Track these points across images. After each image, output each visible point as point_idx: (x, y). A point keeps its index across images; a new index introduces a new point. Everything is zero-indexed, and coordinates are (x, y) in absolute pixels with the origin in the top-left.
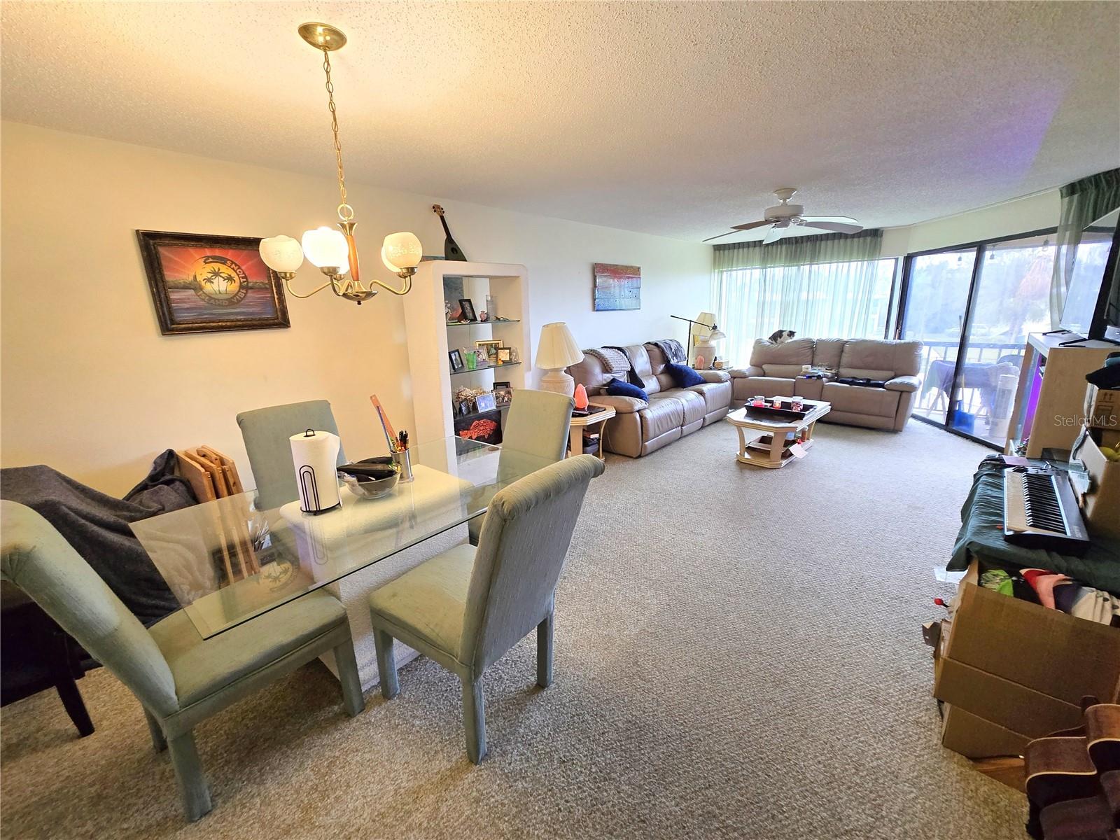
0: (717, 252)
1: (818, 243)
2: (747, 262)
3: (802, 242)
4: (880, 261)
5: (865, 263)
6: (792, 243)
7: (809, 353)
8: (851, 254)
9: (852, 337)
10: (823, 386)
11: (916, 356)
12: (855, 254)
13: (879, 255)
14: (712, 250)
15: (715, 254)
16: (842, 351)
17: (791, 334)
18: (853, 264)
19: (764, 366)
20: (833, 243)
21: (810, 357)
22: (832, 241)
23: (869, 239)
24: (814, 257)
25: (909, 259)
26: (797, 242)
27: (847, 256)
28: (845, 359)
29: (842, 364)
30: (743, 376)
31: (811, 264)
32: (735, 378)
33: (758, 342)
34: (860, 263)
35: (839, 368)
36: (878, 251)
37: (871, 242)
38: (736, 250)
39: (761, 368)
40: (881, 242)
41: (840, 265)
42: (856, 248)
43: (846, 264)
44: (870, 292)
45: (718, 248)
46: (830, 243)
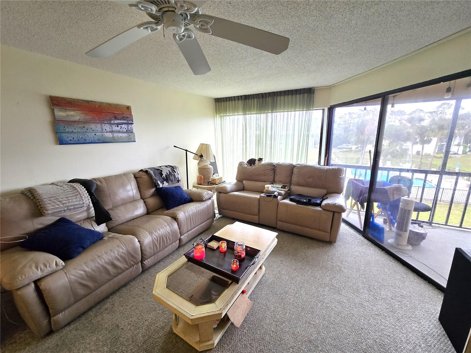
0: (217, 103)
1: (275, 97)
2: (235, 110)
3: (266, 97)
4: (313, 111)
5: (305, 112)
6: (260, 98)
7: (272, 173)
8: (296, 105)
9: (299, 163)
10: (278, 203)
11: (340, 179)
12: (298, 105)
13: (313, 106)
14: (214, 102)
15: (216, 105)
16: (292, 173)
17: (260, 160)
18: (297, 113)
19: (244, 182)
20: (285, 97)
21: (272, 176)
22: (284, 97)
23: (306, 95)
24: (274, 107)
25: (331, 110)
26: (263, 97)
27: (293, 106)
28: (294, 179)
29: (292, 182)
30: (225, 192)
31: (272, 112)
32: (220, 193)
33: (241, 164)
34: (301, 112)
35: (291, 185)
36: (312, 103)
37: (307, 96)
38: (228, 102)
39: (243, 182)
40: (313, 97)
41: (290, 113)
42: (298, 101)
43: (293, 113)
44: (308, 131)
45: (218, 100)
46: (282, 97)
